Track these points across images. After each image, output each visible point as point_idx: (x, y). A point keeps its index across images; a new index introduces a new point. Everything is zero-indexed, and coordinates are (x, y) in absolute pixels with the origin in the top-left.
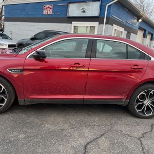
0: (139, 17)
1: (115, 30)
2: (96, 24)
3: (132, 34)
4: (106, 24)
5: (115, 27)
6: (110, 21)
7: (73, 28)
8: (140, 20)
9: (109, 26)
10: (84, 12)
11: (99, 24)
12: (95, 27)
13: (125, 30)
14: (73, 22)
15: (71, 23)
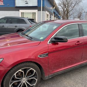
2: (36, 11)
8: (54, 8)
10: (27, 3)
11: (38, 11)
12: (35, 13)
14: (20, 10)
15: (19, 11)
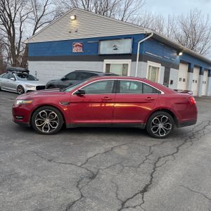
0: (178, 50)
1: (150, 66)
2: (128, 61)
3: (171, 69)
4: (139, 61)
5: (150, 63)
6: (144, 58)
7: (105, 65)
8: (181, 54)
9: (143, 63)
10: (116, 49)
11: (132, 61)
13: (162, 65)
14: (105, 60)
15: (103, 61)
